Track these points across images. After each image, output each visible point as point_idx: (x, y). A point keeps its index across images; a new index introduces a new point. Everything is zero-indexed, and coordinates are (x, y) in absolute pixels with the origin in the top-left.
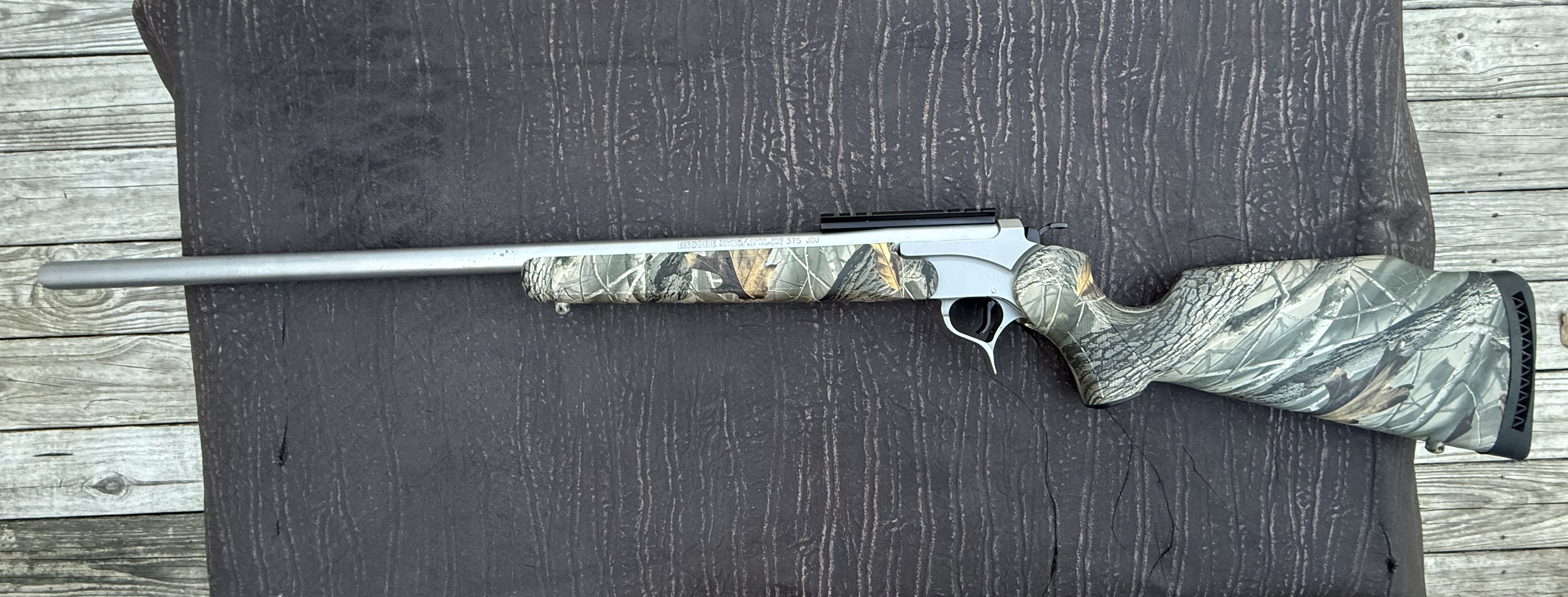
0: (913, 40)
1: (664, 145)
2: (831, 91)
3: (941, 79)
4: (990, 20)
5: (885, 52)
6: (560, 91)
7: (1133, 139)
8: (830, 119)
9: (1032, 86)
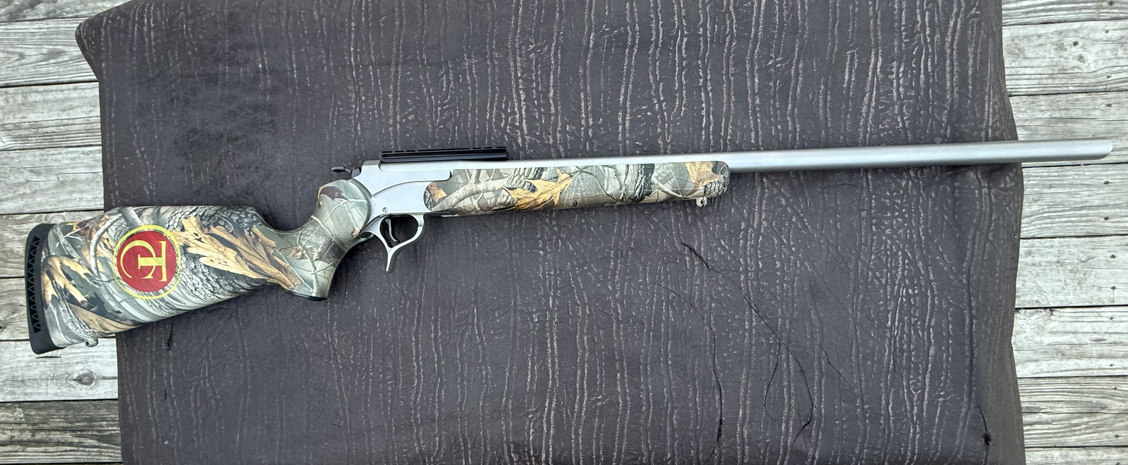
0: (612, 42)
1: (432, 122)
2: (552, 81)
3: (633, 70)
4: (668, 25)
5: (591, 51)
6: (358, 84)
7: (779, 112)
8: (551, 102)
9: (701, 74)
